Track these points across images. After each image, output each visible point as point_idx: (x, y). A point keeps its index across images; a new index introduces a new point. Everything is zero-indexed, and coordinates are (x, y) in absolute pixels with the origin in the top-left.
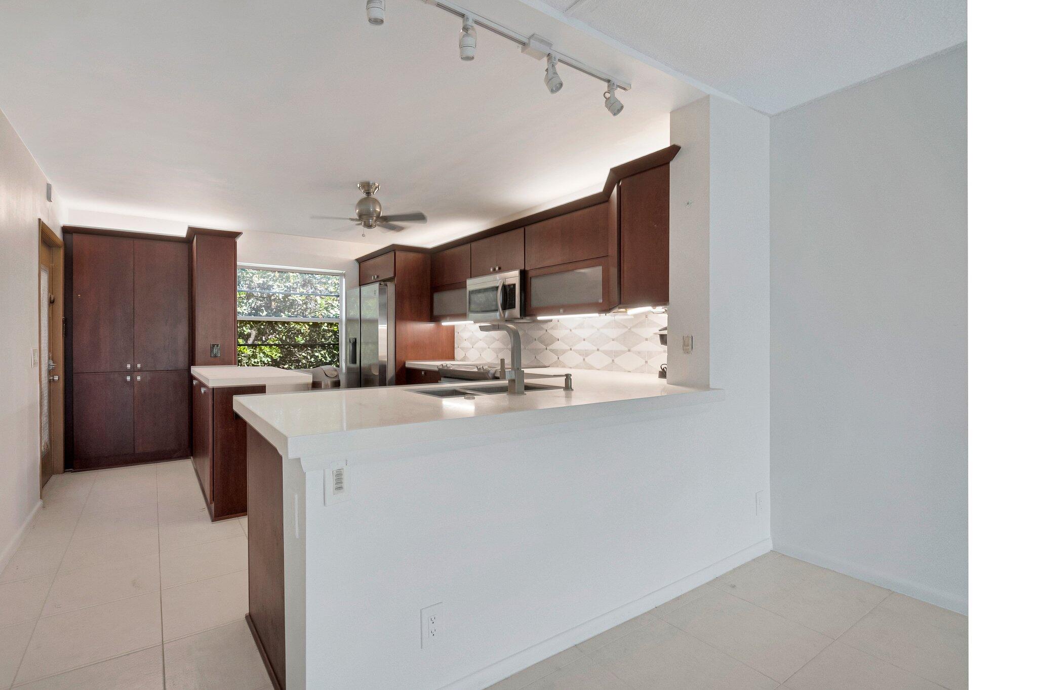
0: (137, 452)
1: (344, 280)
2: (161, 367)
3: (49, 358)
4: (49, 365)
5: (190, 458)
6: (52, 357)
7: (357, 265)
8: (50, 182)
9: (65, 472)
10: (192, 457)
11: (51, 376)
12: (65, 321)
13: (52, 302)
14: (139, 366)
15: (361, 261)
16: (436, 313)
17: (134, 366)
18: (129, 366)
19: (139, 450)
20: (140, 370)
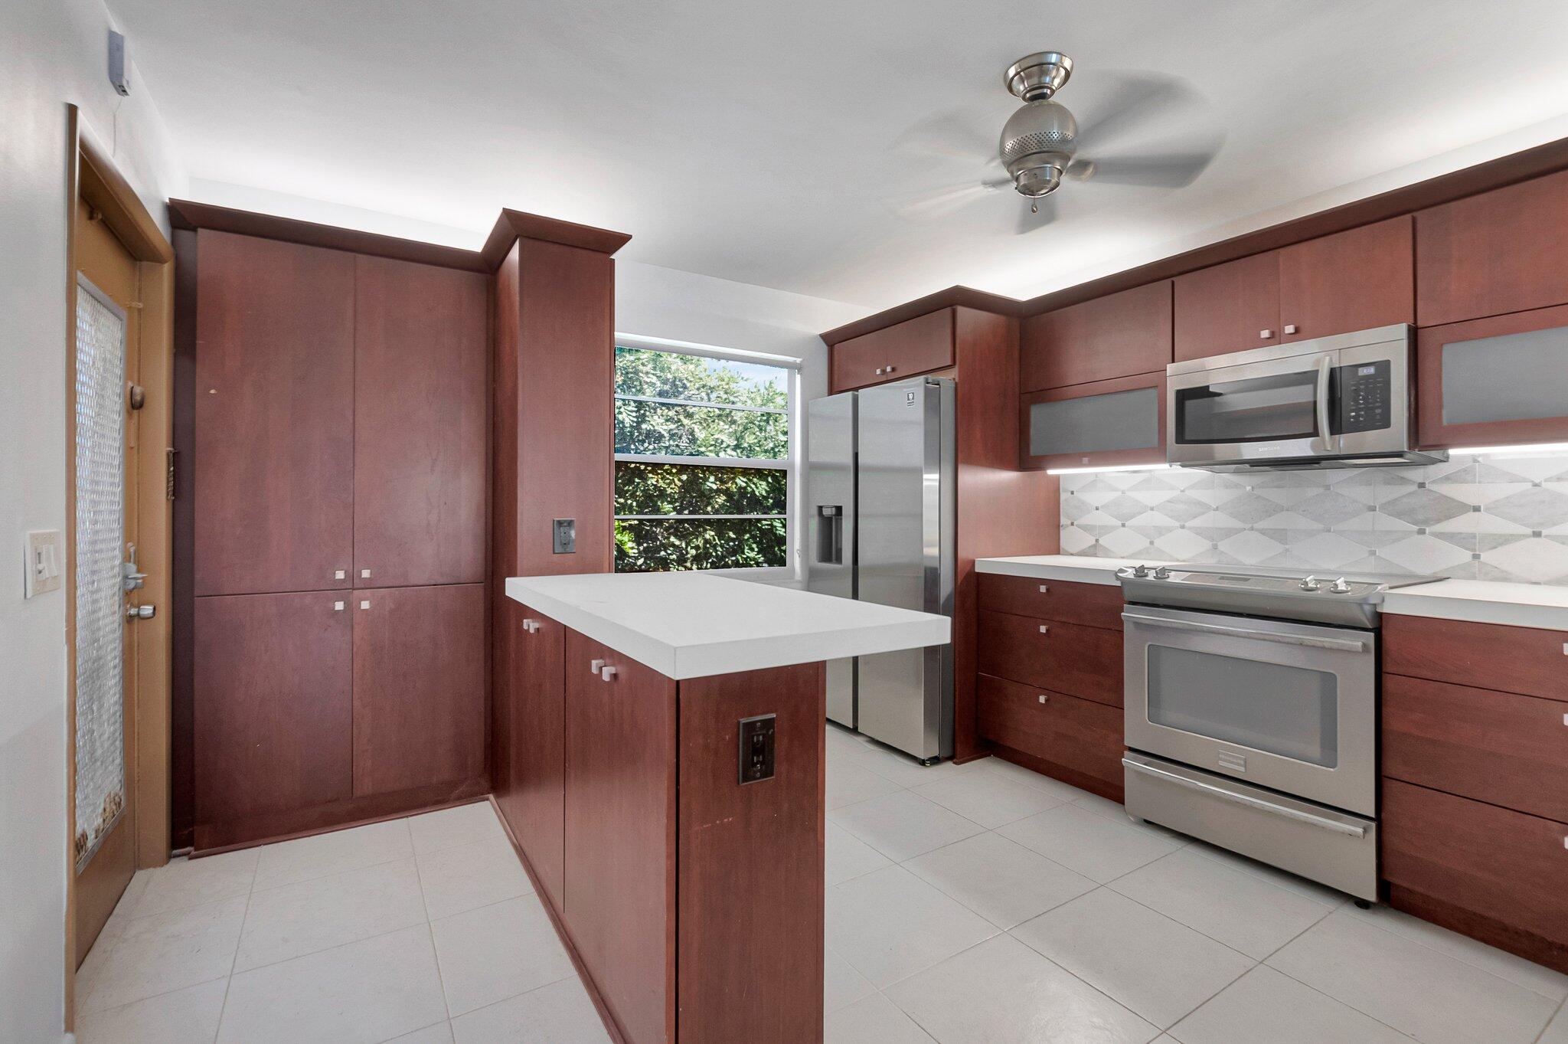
0: (358, 793)
1: (798, 377)
2: (419, 576)
3: (126, 558)
4: (126, 577)
5: (487, 799)
6: (135, 557)
7: (824, 348)
8: (116, 28)
9: (170, 857)
10: (491, 797)
11: (132, 605)
12: (176, 459)
13: (135, 405)
14: (366, 574)
15: (834, 340)
16: (1034, 450)
17: (351, 576)
18: (340, 575)
19: (365, 787)
20: (368, 585)
